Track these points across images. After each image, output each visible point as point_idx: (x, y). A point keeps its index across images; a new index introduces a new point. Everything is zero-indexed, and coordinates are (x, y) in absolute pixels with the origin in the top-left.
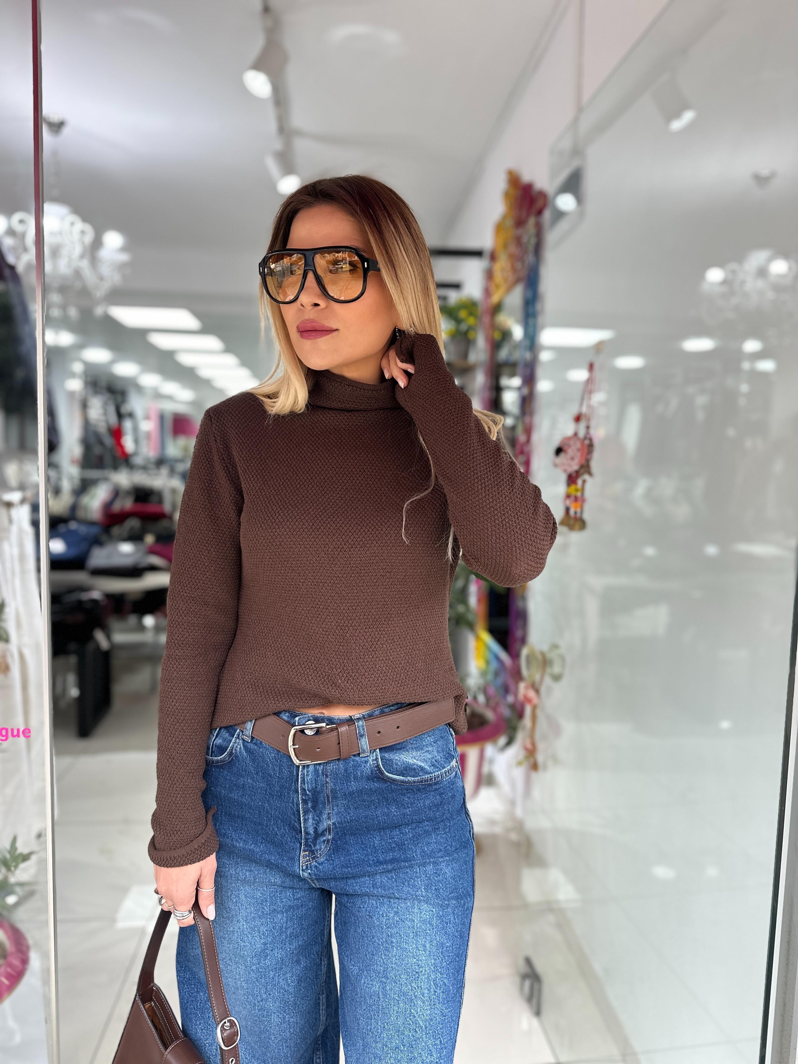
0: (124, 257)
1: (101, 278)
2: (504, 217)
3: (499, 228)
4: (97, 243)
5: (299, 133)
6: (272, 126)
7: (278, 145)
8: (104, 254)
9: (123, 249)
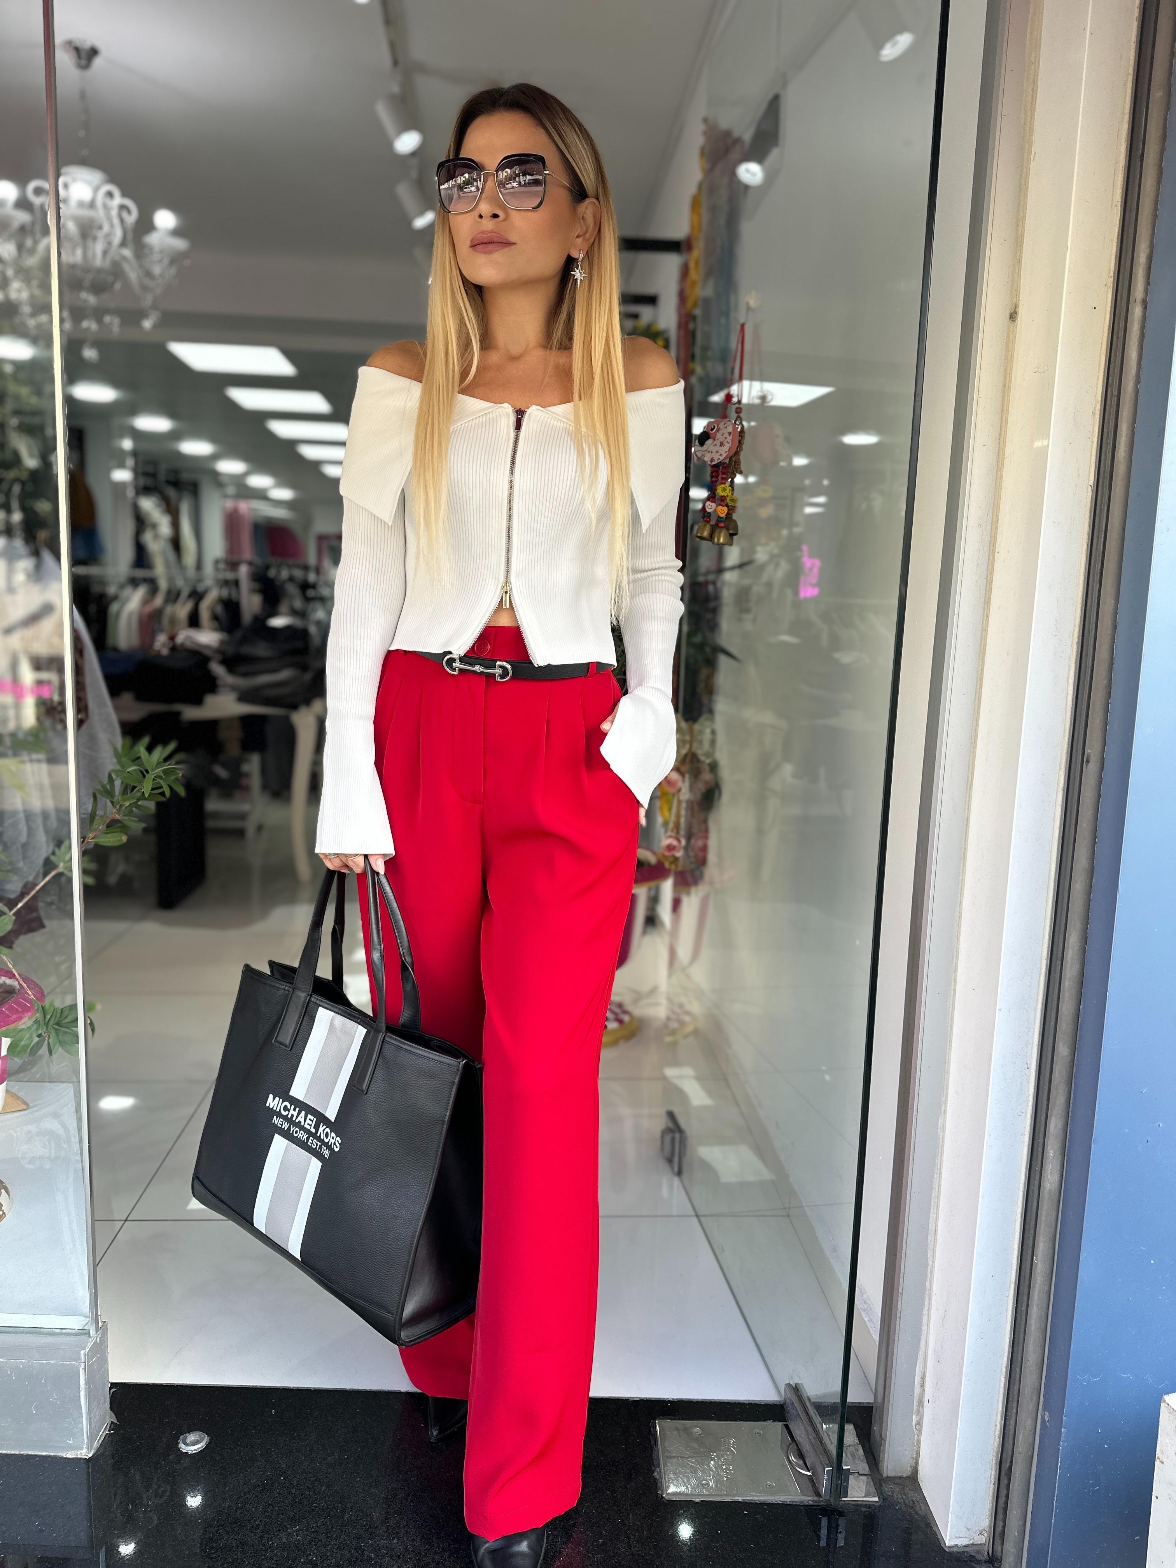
0: (180, 244)
1: (149, 274)
2: (700, 186)
4: (146, 226)
5: (421, 68)
7: (394, 87)
8: (153, 239)
9: (177, 233)
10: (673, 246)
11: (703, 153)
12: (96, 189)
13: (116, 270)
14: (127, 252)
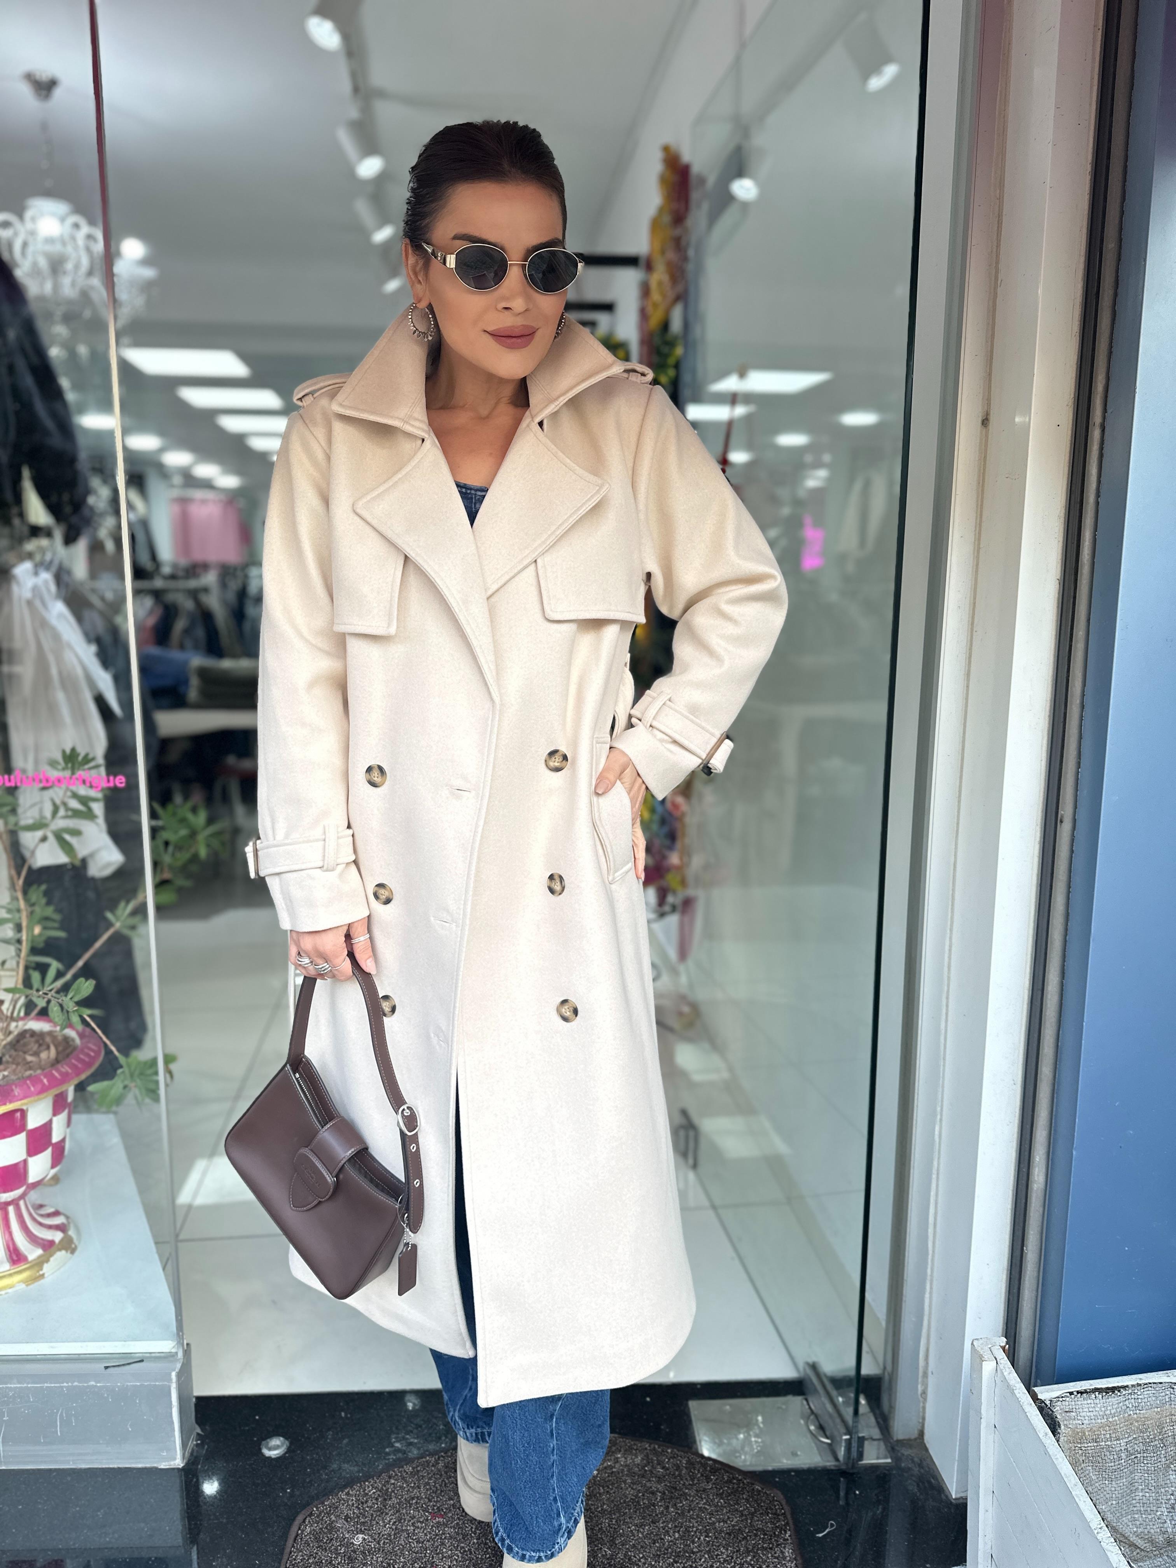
2: (661, 211)
3: (655, 226)
5: (381, 94)
6: (345, 85)
7: (353, 112)
8: (122, 267)
9: (145, 262)
10: (630, 261)
11: (663, 180)
12: (62, 220)
13: (85, 299)
14: (96, 282)
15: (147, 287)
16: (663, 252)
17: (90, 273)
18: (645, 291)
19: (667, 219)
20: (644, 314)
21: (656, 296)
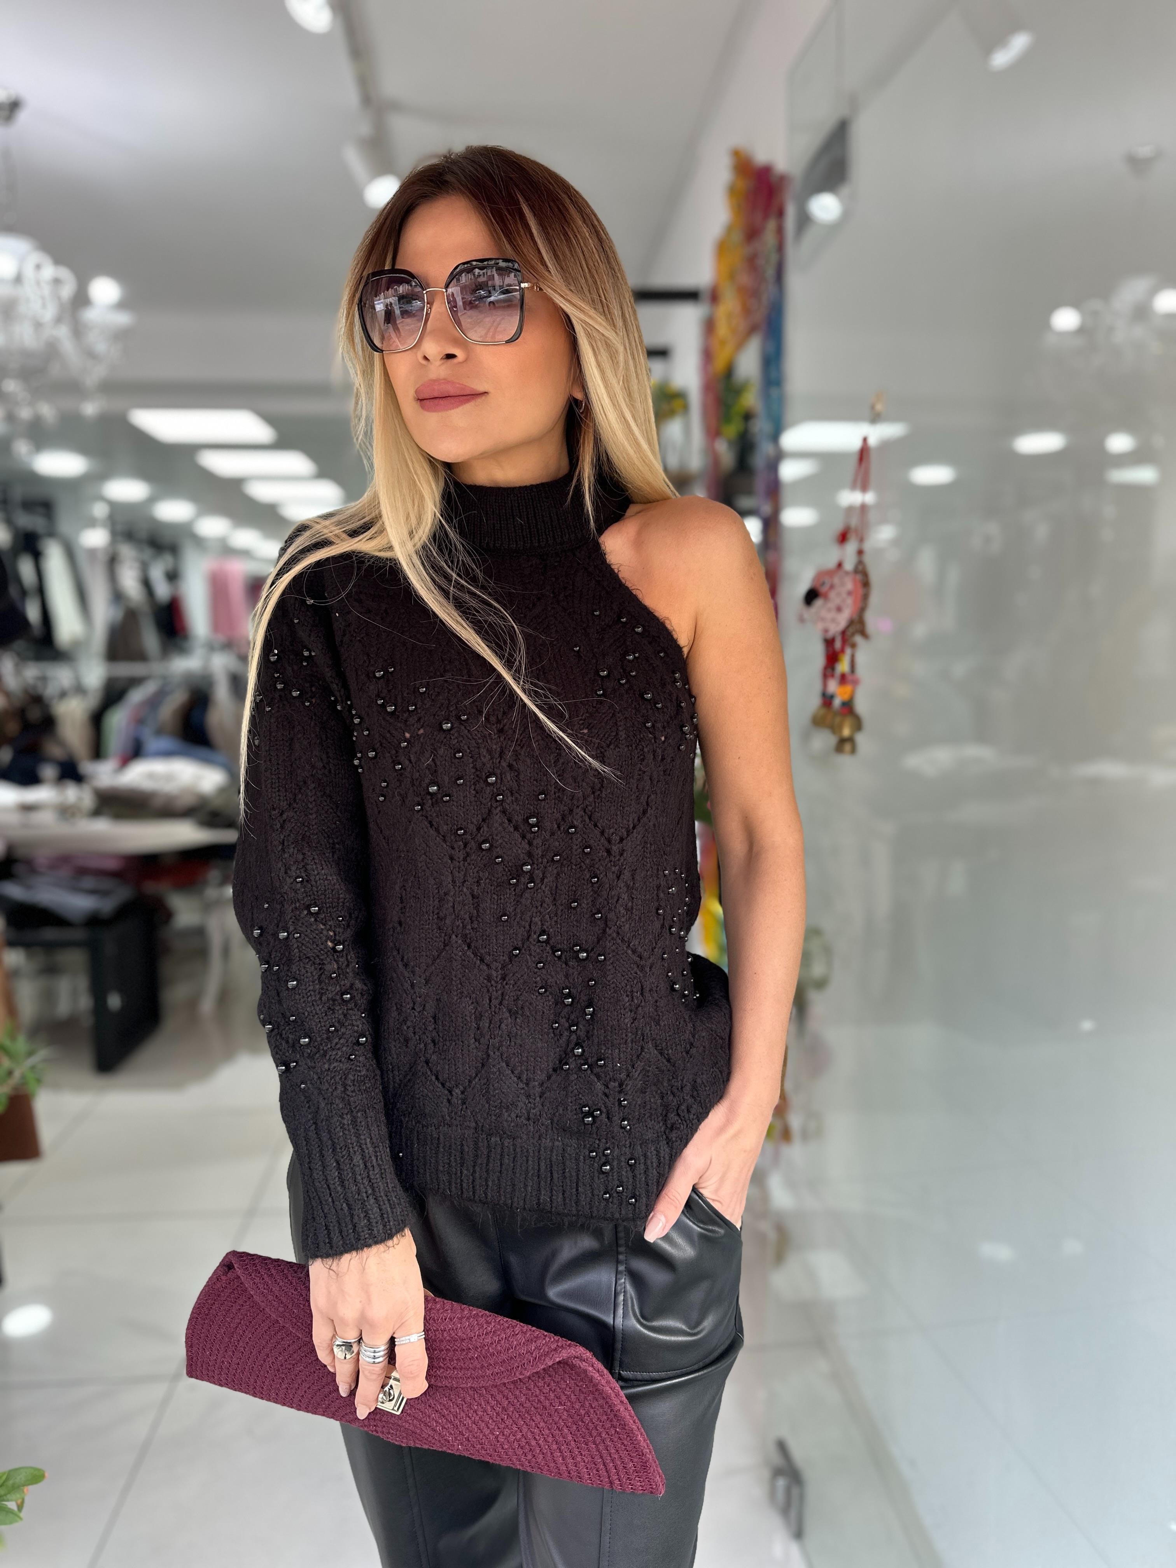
0: (123, 319)
1: (91, 355)
2: (729, 229)
3: (722, 248)
4: (81, 299)
5: (395, 106)
6: (350, 95)
7: (365, 129)
8: (92, 315)
9: (122, 305)
10: (689, 296)
11: (732, 191)
12: (22, 260)
13: (52, 351)
14: (63, 333)
15: (121, 336)
16: (732, 276)
17: (58, 320)
18: (709, 326)
19: (737, 237)
20: (707, 355)
21: (722, 330)
